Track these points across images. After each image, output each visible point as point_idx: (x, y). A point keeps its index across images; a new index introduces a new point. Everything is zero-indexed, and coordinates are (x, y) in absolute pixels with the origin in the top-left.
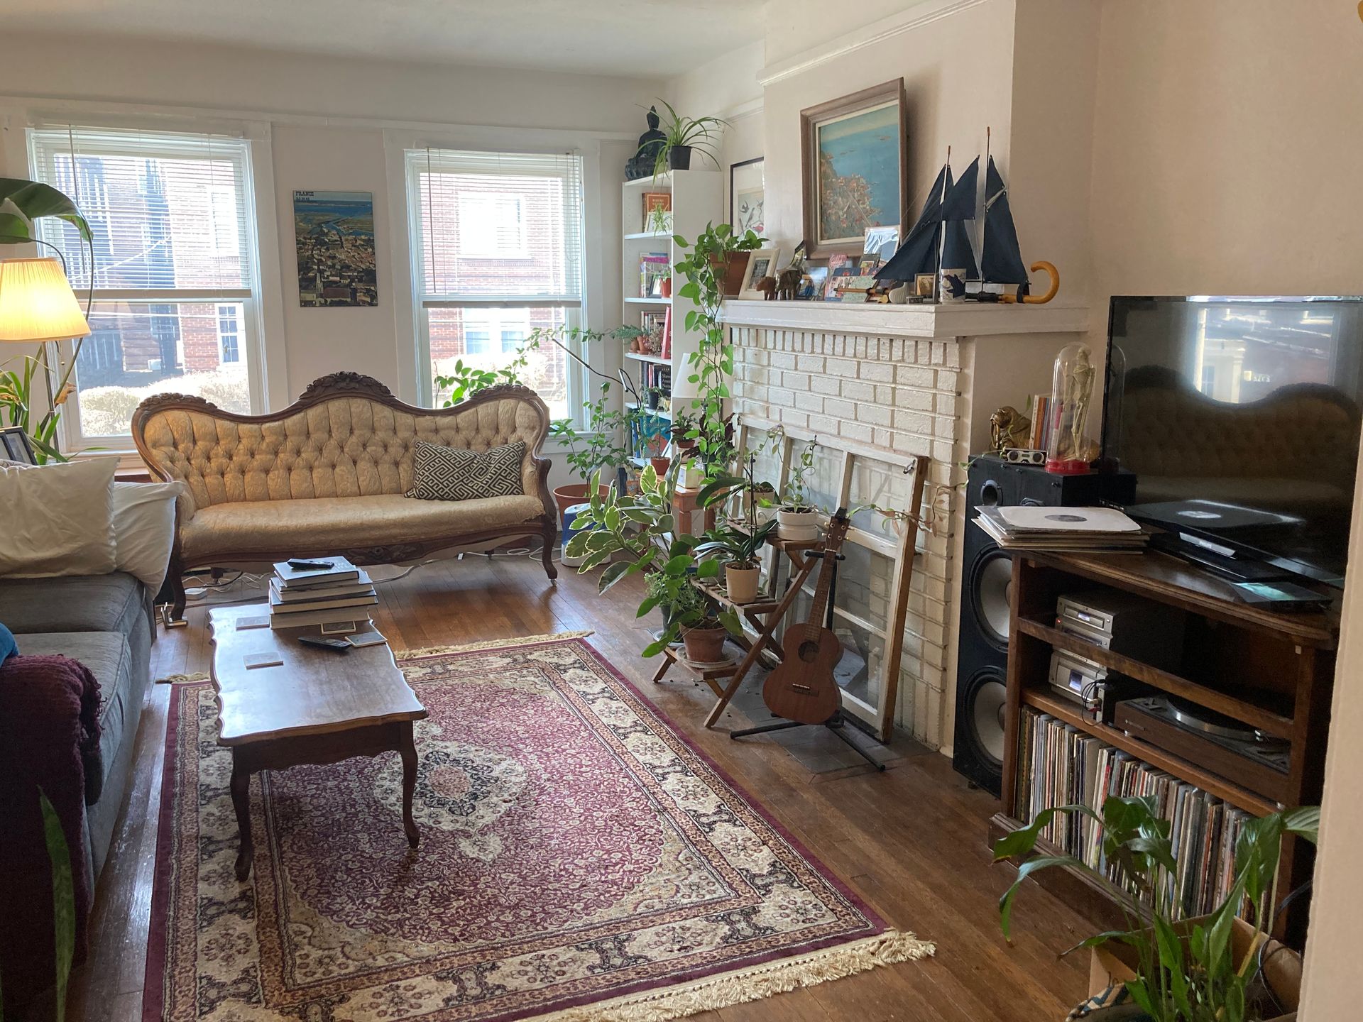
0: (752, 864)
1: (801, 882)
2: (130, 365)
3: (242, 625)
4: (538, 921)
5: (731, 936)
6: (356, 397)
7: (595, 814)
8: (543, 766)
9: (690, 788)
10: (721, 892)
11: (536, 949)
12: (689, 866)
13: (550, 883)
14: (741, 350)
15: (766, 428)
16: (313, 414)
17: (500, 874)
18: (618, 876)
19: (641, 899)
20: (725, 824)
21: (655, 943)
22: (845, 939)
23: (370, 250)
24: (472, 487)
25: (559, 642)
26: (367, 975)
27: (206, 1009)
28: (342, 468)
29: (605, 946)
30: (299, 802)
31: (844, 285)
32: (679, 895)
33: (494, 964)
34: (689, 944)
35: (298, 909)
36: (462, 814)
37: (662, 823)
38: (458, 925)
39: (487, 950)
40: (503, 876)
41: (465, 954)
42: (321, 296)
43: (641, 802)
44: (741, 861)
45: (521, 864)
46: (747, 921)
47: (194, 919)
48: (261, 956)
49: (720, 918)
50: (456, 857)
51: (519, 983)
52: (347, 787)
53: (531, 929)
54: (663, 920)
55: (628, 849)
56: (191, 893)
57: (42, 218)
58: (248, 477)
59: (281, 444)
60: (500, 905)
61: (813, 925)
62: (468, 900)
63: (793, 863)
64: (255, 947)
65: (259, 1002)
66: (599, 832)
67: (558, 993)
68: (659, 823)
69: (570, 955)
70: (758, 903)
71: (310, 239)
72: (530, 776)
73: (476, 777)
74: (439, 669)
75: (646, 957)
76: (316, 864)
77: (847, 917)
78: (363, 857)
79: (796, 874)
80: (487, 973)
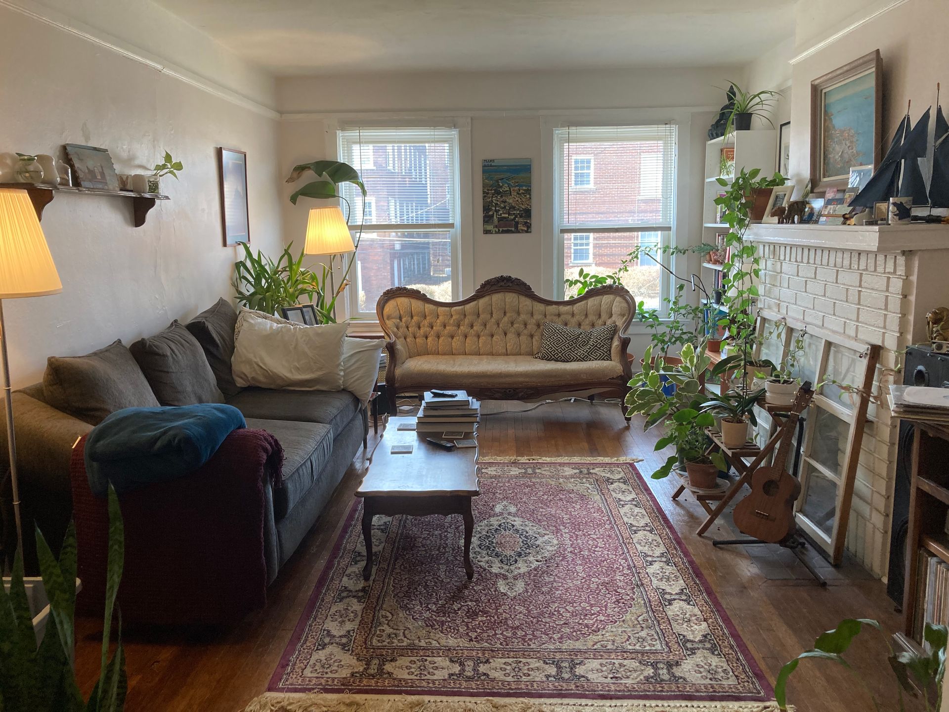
0: (690, 633)
1: (721, 652)
2: (435, 271)
3: (401, 427)
4: (527, 640)
5: (652, 677)
6: (510, 292)
7: (593, 579)
8: (571, 542)
9: (667, 574)
10: (658, 647)
11: (518, 656)
12: (643, 625)
13: (545, 617)
14: (764, 261)
15: (775, 319)
16: (482, 302)
17: (515, 606)
18: (591, 622)
19: (600, 640)
20: (681, 602)
21: (597, 670)
22: (737, 699)
23: (528, 196)
24: (576, 354)
25: (615, 463)
26: (412, 649)
27: (320, 647)
28: (497, 337)
29: (563, 665)
30: (415, 540)
31: (831, 211)
32: (628, 643)
33: (488, 660)
34: (620, 675)
35: (390, 602)
36: (507, 564)
37: (637, 593)
38: (476, 632)
39: (487, 650)
40: (516, 608)
41: (473, 650)
42: (496, 227)
43: (628, 577)
44: (682, 629)
45: (531, 602)
46: (668, 670)
47: (334, 597)
48: (359, 625)
49: (649, 664)
50: (492, 590)
51: (497, 675)
52: (445, 536)
53: (520, 644)
54: (609, 656)
55: (606, 606)
56: (337, 582)
57: (343, 183)
58: (441, 339)
59: (462, 320)
60: (508, 625)
61: (717, 683)
62: (489, 618)
63: (721, 638)
64: (359, 618)
65: (349, 650)
66: (591, 591)
67: (520, 687)
68: (634, 593)
69: (537, 665)
70: (682, 659)
71: (491, 190)
72: (560, 547)
73: (525, 542)
74: (530, 471)
75: (587, 678)
76: (409, 578)
77: (746, 684)
78: (438, 579)
79: (719, 645)
80: (481, 665)
